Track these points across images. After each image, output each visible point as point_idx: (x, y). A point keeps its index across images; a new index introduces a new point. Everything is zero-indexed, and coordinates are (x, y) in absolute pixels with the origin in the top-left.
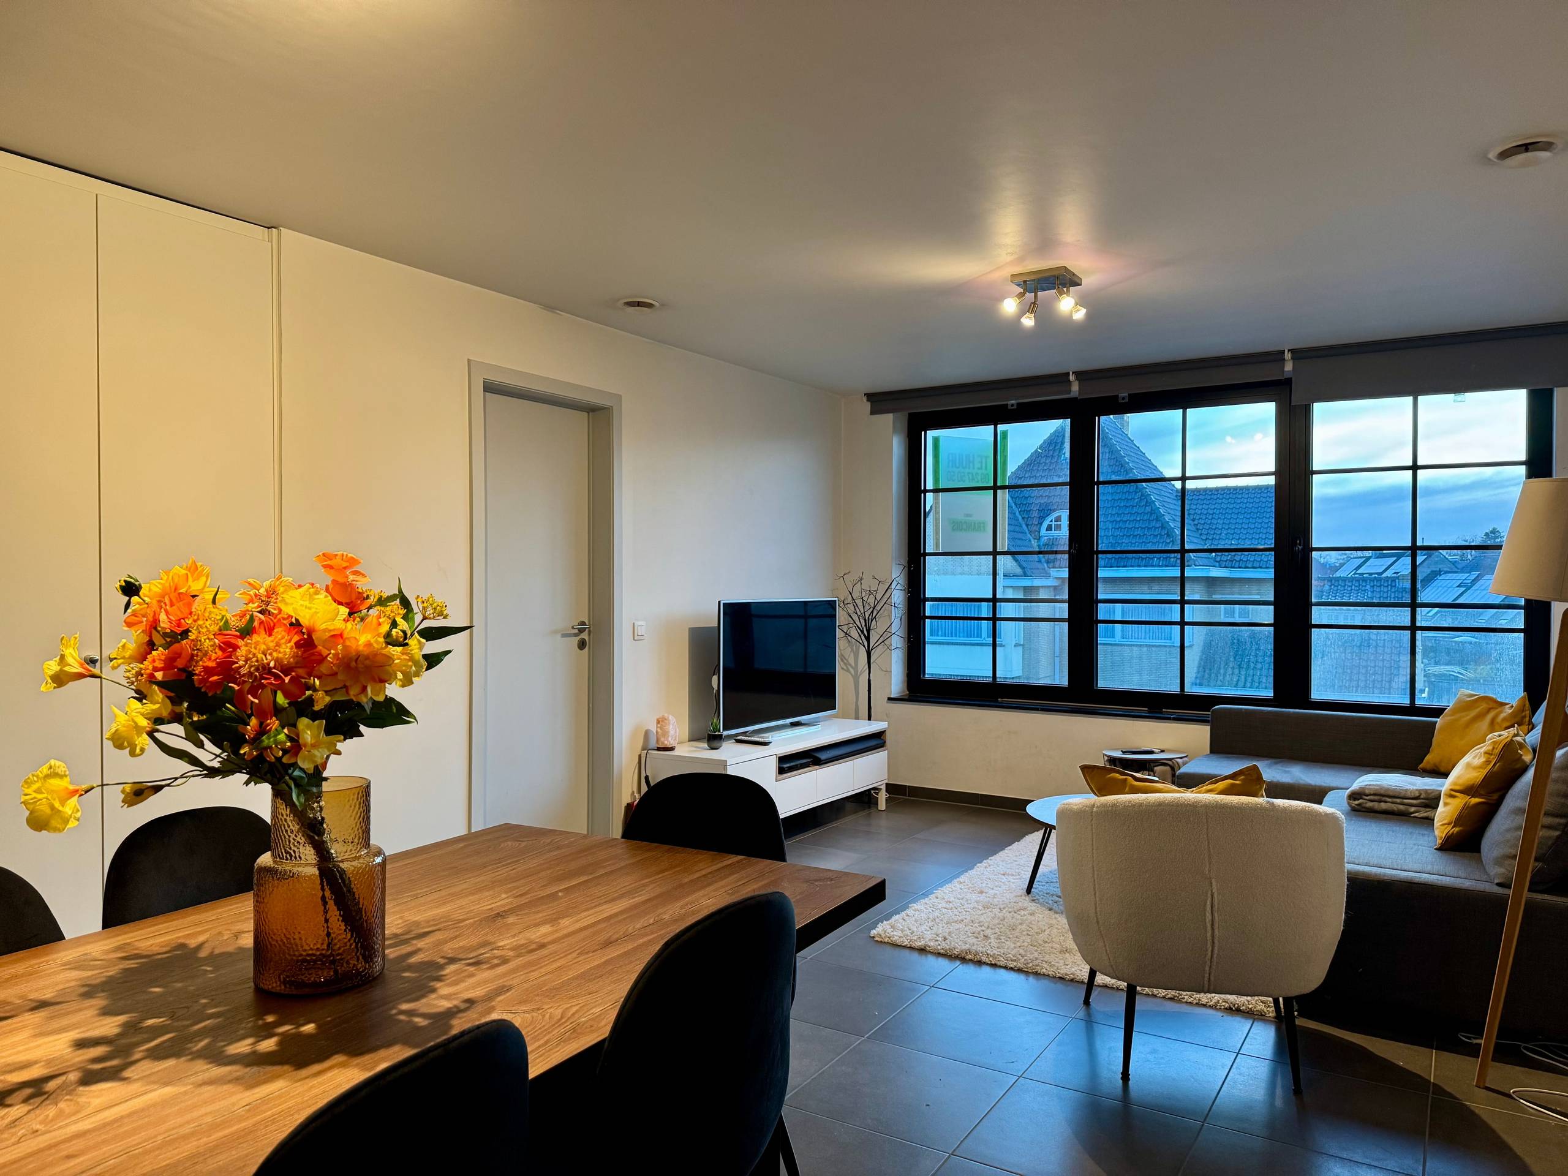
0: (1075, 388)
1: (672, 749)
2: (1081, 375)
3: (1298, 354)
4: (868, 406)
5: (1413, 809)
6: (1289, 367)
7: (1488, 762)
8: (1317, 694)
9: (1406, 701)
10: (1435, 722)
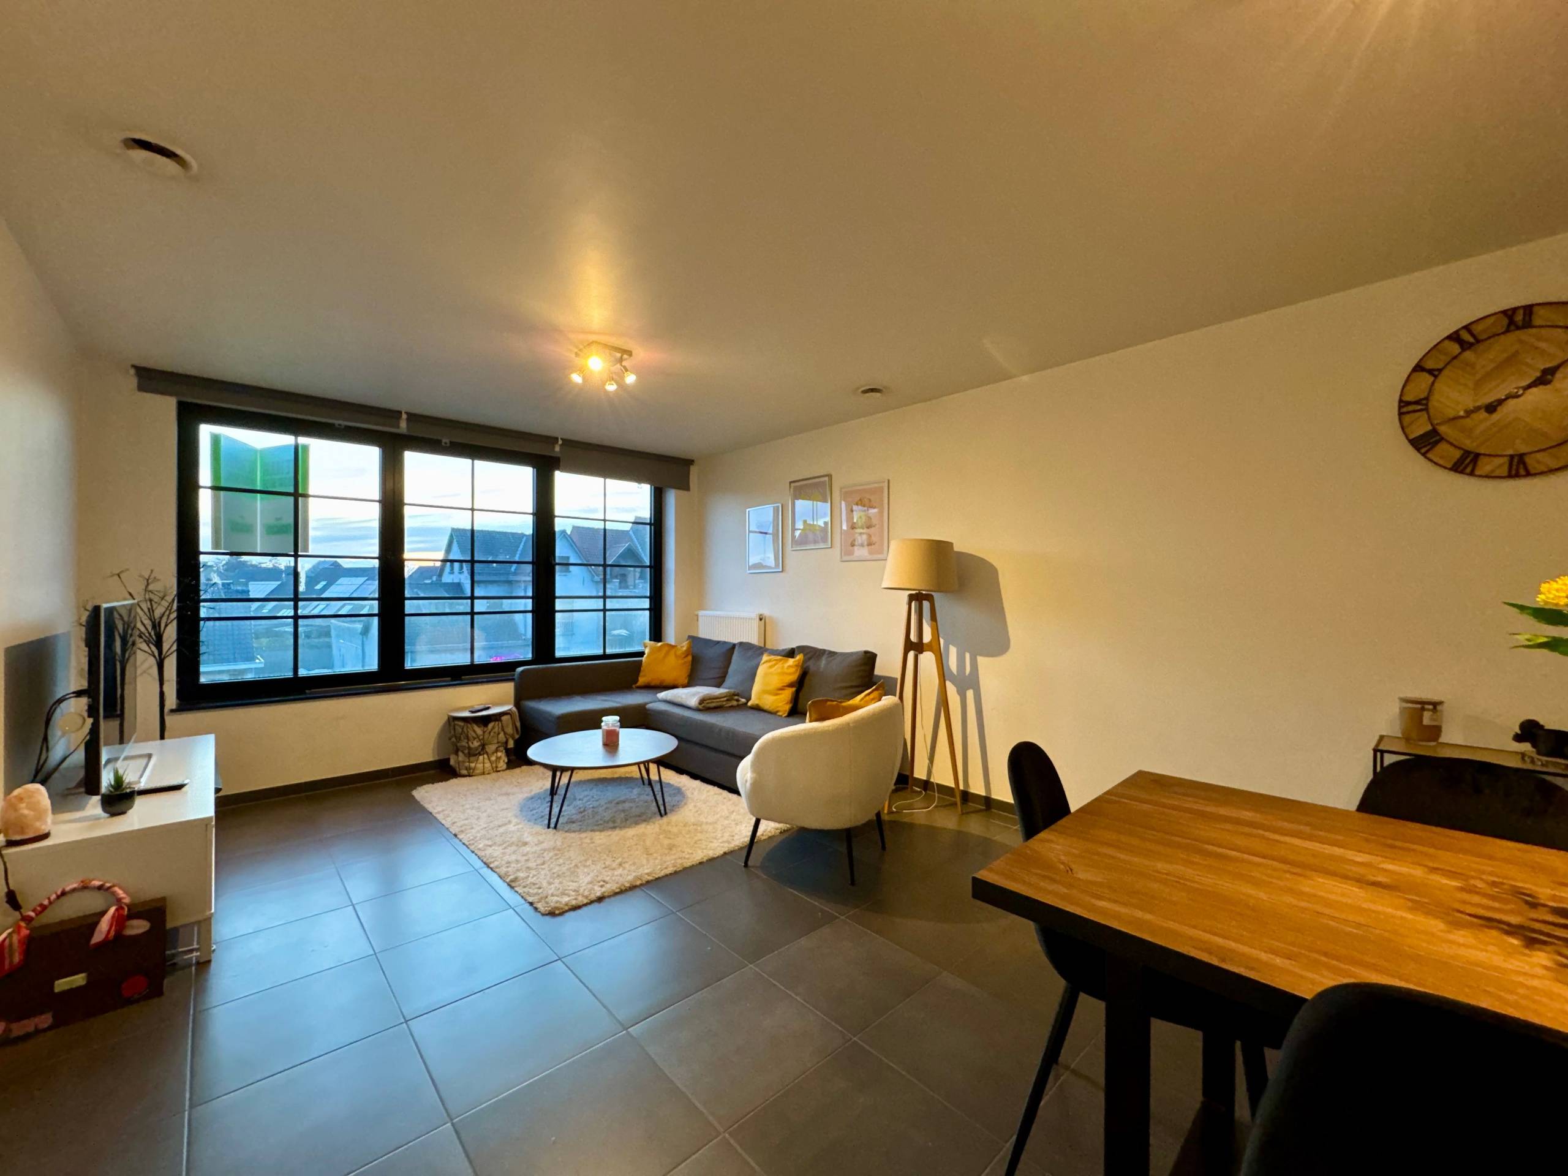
0: (403, 424)
1: (46, 836)
2: (412, 417)
3: (567, 443)
6: (557, 448)
10: (642, 661)
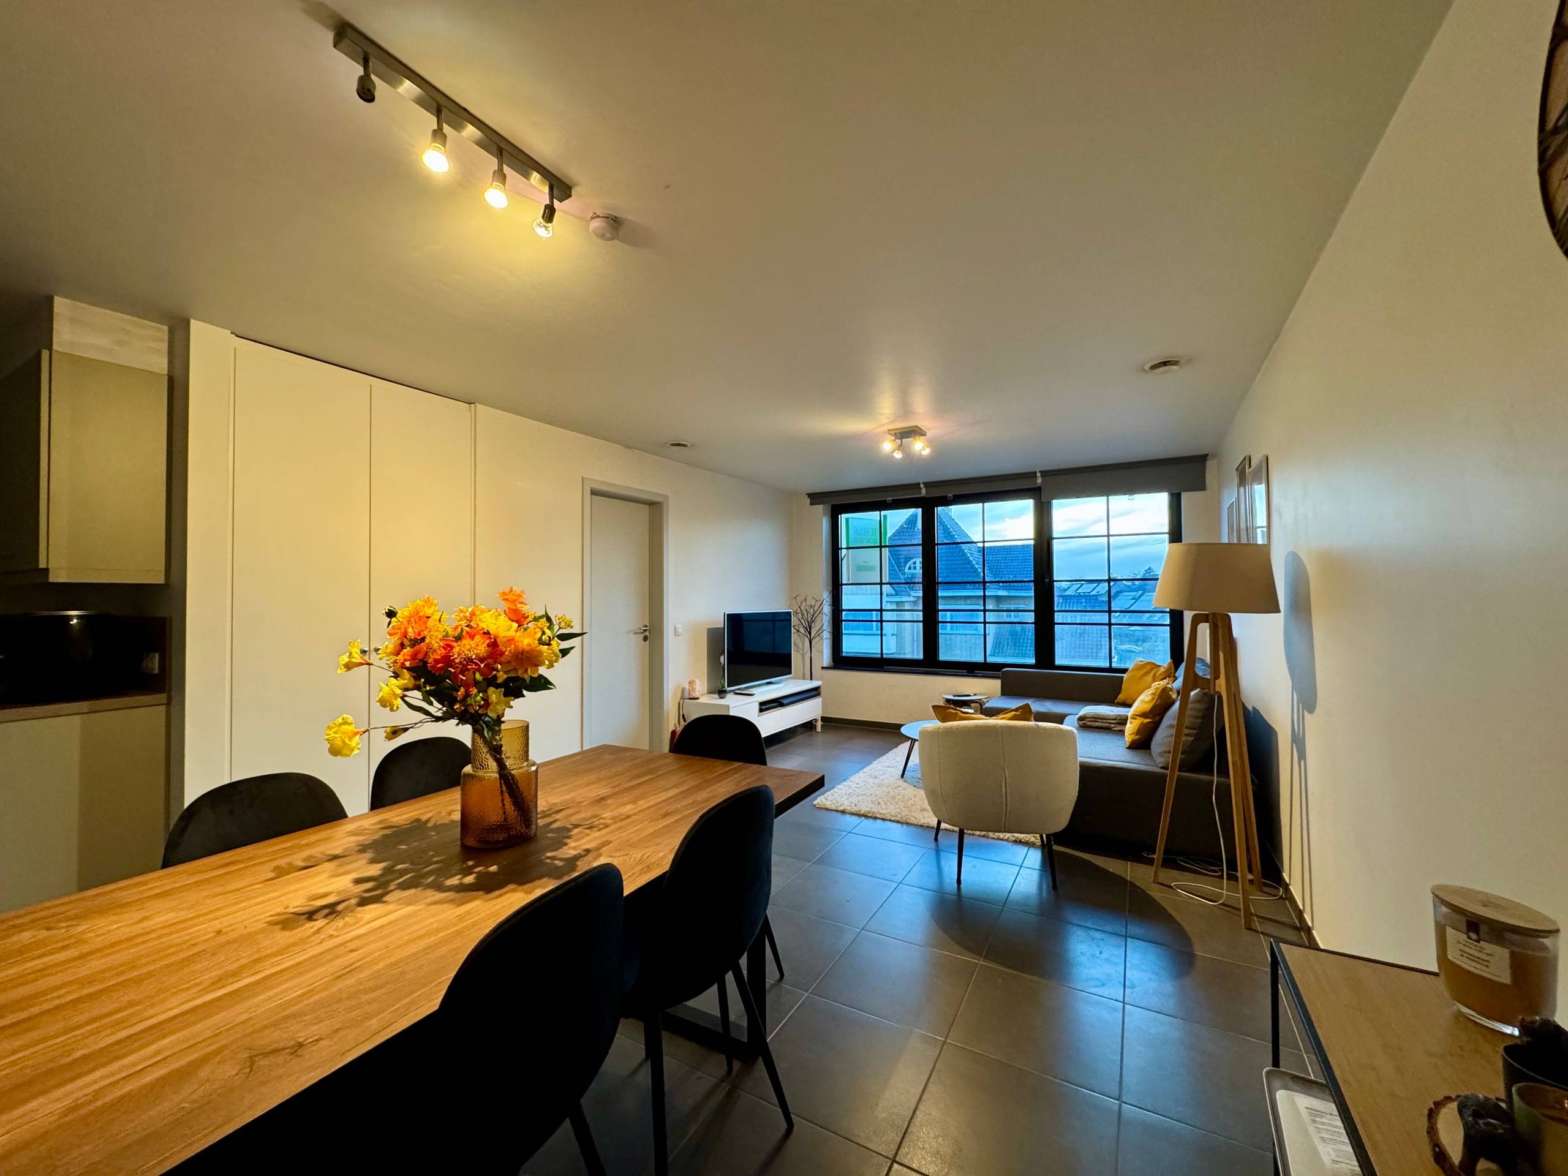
0: (924, 491)
1: (697, 699)
2: (926, 484)
3: (1044, 474)
4: (808, 501)
5: (1113, 726)
6: (1039, 481)
7: (1153, 699)
8: (1058, 661)
9: (1107, 665)
10: (1123, 677)
